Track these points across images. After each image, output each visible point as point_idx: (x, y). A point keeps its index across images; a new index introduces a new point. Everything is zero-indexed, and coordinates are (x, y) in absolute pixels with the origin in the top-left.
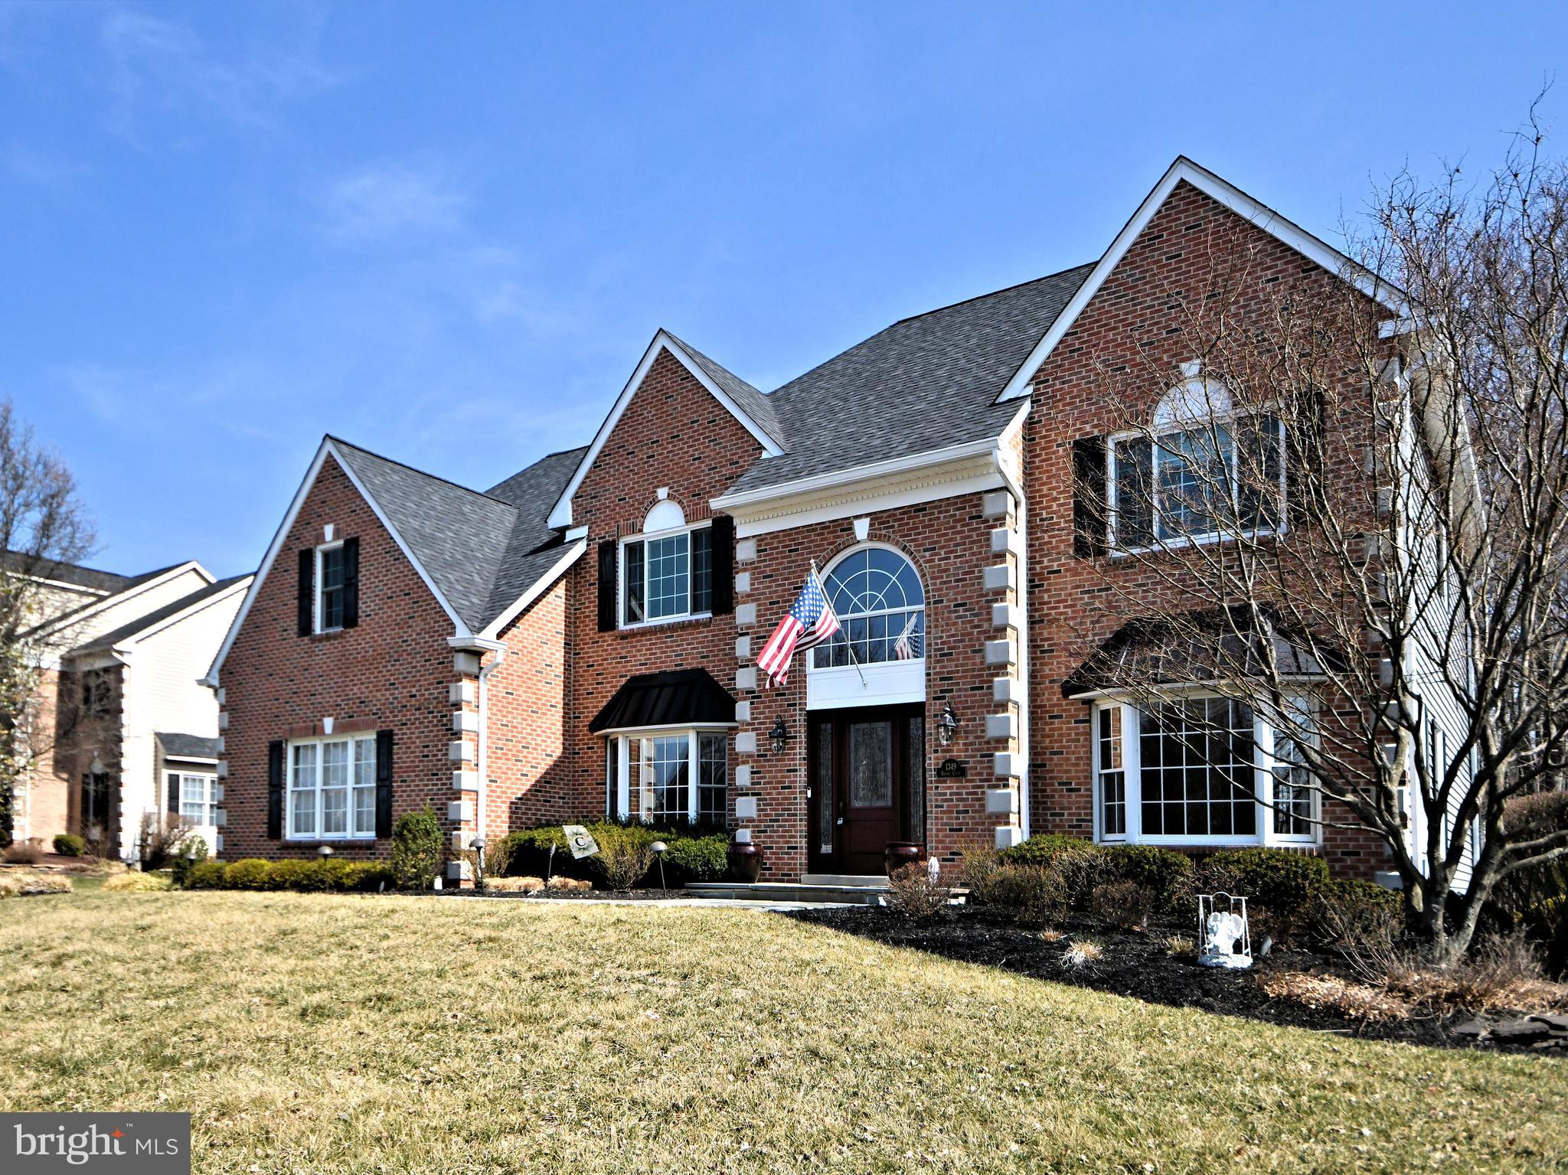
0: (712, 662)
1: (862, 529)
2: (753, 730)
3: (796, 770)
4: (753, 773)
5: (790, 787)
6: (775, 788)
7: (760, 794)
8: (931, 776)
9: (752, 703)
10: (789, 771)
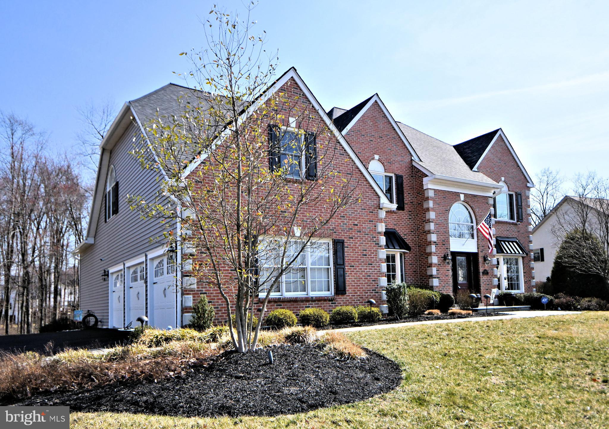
0: (398, 227)
1: (462, 197)
2: (436, 256)
3: (449, 270)
4: (437, 270)
5: (447, 276)
6: (444, 276)
7: (439, 278)
8: (481, 274)
9: (436, 246)
10: (447, 270)
